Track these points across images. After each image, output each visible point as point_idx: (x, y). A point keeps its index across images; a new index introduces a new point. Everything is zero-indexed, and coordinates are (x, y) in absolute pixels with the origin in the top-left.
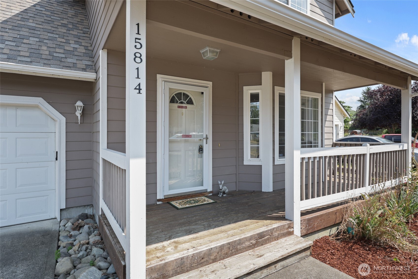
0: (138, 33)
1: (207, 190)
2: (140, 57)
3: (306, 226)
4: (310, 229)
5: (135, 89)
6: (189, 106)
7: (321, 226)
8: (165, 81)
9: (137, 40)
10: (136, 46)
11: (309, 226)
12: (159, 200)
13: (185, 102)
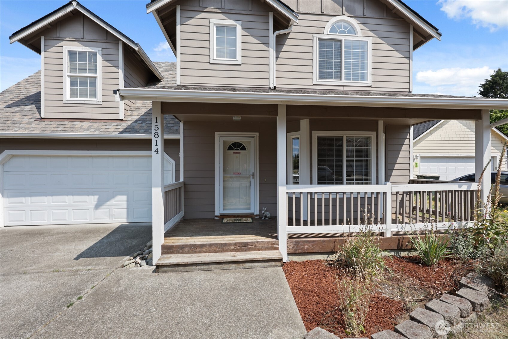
0: (157, 122)
1: (253, 213)
2: (157, 135)
3: (294, 247)
4: (298, 250)
5: (155, 151)
6: (242, 152)
7: (313, 250)
8: (220, 136)
9: (156, 126)
10: (155, 129)
11: (297, 247)
12: (217, 216)
13: (239, 149)
